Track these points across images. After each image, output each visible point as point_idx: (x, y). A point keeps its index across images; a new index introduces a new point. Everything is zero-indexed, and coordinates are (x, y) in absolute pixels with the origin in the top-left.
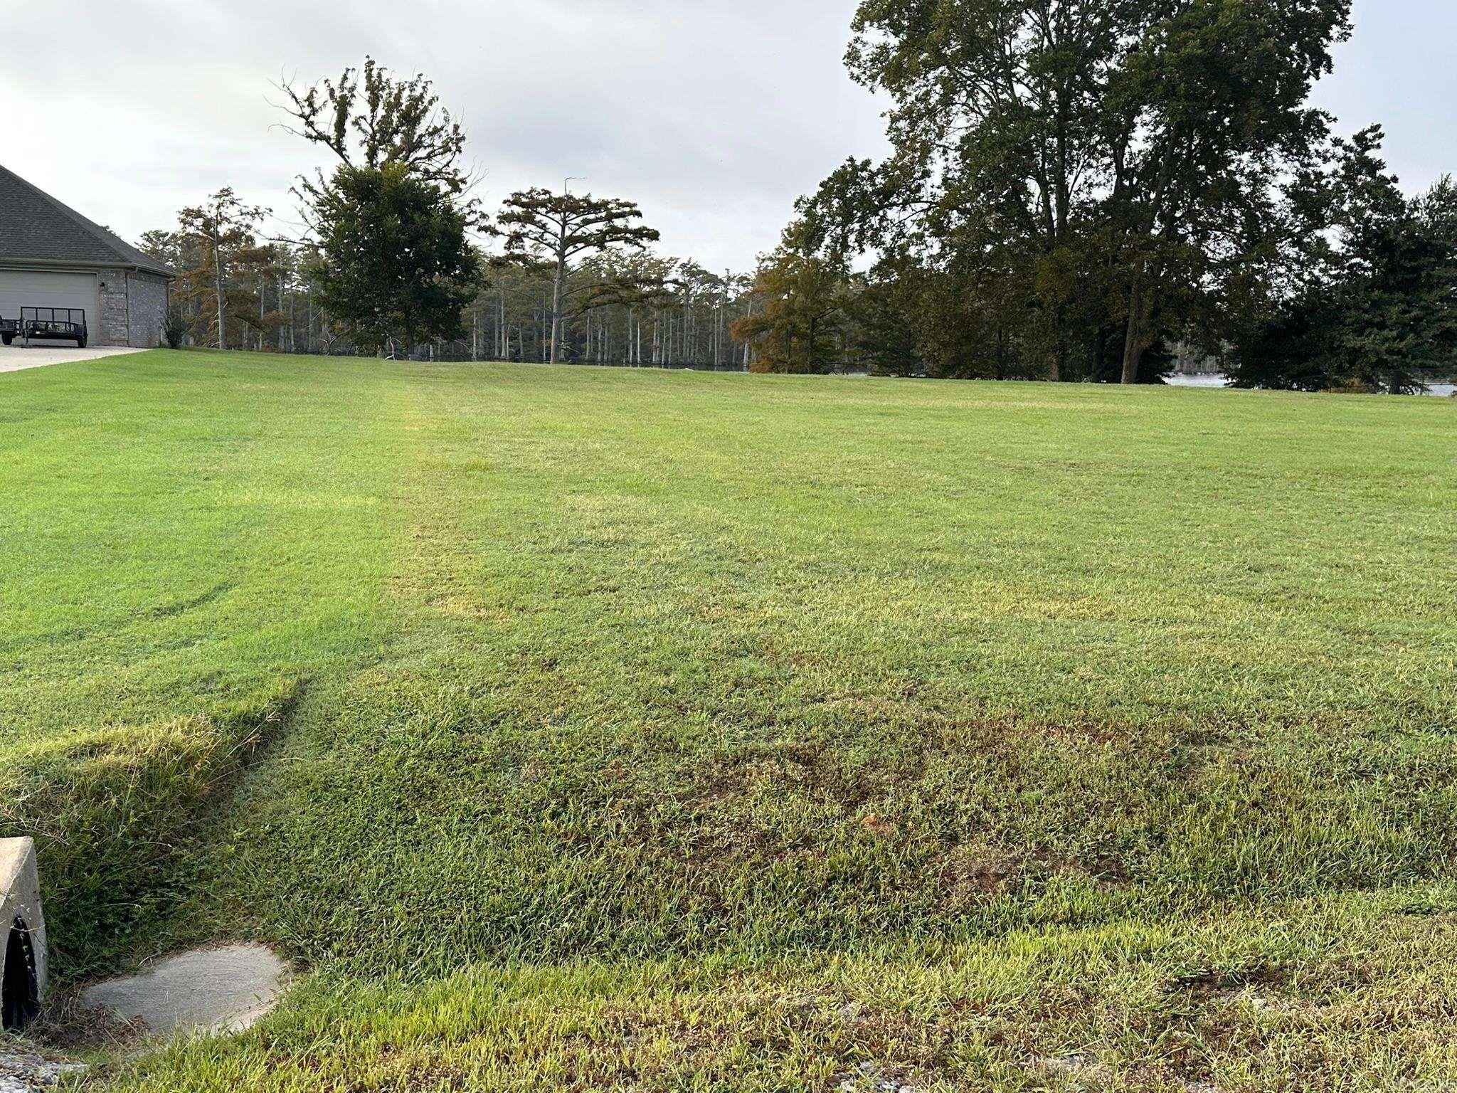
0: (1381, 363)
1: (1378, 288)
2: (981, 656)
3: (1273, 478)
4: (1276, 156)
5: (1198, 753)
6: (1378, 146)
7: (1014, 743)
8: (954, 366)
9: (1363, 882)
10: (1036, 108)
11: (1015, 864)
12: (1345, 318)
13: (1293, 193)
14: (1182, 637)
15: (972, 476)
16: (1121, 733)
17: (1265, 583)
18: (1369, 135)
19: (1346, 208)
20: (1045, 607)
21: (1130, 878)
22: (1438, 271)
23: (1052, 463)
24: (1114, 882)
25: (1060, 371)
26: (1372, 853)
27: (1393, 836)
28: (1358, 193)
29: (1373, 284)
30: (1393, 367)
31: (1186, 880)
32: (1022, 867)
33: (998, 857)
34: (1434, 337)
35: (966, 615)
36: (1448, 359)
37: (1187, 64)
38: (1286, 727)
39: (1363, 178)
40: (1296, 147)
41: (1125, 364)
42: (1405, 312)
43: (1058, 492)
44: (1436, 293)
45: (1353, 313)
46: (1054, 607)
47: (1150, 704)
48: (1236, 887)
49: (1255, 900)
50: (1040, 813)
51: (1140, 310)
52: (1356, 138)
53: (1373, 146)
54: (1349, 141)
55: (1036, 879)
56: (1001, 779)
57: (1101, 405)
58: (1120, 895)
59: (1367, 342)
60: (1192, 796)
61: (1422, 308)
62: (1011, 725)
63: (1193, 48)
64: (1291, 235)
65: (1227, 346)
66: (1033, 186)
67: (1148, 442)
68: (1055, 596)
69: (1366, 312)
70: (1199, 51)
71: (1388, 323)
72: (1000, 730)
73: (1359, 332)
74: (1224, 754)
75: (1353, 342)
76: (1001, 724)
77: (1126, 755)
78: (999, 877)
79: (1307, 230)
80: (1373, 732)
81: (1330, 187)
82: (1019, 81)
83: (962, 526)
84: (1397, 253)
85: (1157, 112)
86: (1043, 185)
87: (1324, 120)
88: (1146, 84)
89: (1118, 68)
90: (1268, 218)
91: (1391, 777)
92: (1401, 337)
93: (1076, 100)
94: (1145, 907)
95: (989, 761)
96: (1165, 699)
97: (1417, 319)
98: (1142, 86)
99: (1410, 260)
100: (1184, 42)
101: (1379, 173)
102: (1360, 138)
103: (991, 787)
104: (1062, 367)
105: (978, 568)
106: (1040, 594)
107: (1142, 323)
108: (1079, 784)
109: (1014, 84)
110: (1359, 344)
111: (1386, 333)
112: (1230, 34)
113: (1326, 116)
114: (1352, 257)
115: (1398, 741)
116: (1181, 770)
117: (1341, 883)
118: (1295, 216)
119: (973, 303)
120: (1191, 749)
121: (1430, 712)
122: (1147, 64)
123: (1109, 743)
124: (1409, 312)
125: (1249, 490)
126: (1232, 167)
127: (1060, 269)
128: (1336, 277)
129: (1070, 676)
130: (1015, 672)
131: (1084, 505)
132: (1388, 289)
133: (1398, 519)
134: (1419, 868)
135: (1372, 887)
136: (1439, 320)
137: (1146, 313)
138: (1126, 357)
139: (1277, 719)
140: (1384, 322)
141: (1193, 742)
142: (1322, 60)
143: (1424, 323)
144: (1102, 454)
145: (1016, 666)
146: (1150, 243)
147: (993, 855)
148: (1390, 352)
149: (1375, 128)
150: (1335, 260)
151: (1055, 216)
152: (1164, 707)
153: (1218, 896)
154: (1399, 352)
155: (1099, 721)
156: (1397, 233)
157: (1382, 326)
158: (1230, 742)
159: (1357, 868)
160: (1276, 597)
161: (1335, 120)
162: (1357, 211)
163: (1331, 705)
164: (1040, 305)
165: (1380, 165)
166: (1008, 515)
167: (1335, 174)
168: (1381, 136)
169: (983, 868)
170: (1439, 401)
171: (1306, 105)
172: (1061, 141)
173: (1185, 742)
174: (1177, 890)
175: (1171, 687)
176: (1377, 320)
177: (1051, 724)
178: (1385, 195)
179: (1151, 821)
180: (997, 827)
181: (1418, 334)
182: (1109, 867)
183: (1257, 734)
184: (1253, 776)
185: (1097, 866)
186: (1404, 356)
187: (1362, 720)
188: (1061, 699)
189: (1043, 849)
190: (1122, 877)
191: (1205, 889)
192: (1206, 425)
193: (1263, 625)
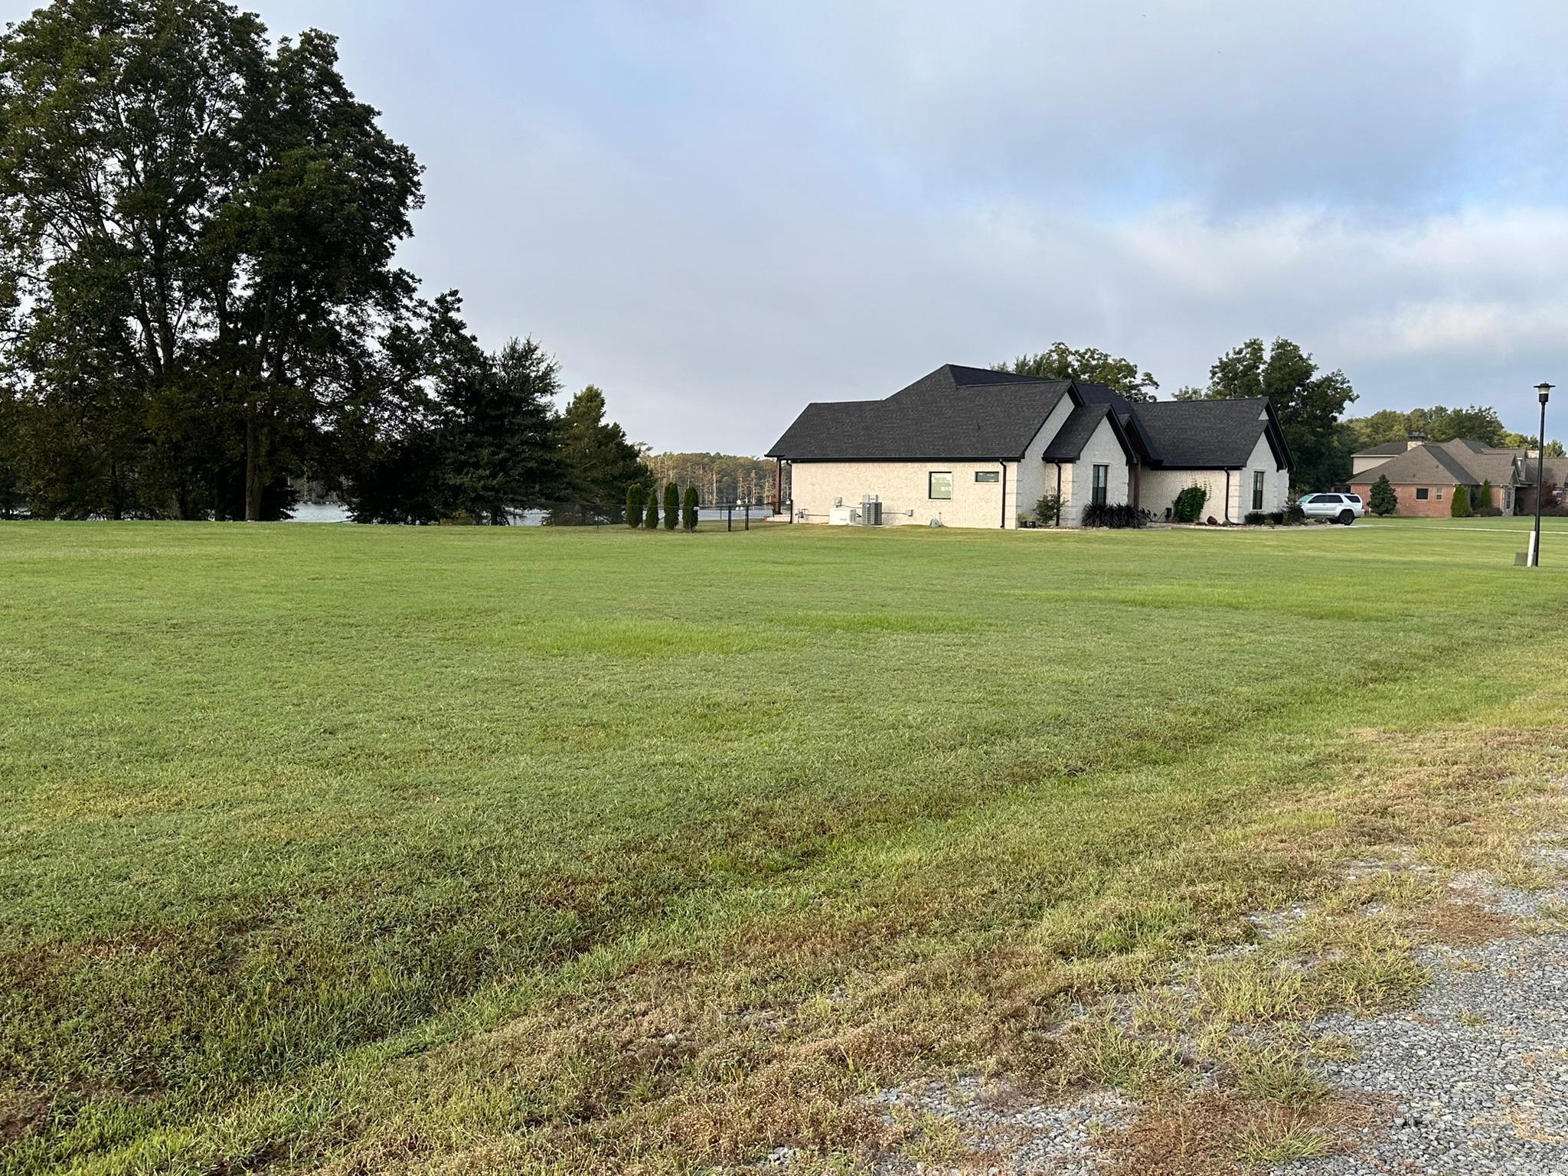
0: (478, 499)
1: (471, 432)
2: (30, 877)
3: (368, 625)
4: (370, 311)
5: (242, 941)
6: (458, 310)
7: (55, 970)
8: (63, 502)
9: (375, 1034)
10: (130, 246)
11: (45, 1104)
12: (446, 459)
13: (387, 344)
14: (244, 820)
15: (60, 648)
16: (169, 936)
17: (336, 745)
18: (449, 299)
19: (438, 360)
20: (112, 805)
21: (165, 1085)
22: (518, 420)
23: (152, 625)
24: (150, 1093)
25: (181, 507)
26: (386, 1005)
27: (404, 984)
28: (445, 347)
29: (466, 429)
30: (489, 501)
31: (218, 1074)
32: (52, 1104)
33: (26, 1101)
34: (519, 474)
35: (23, 828)
36: (532, 494)
37: (279, 219)
38: (324, 898)
39: (449, 336)
40: (389, 303)
41: (248, 500)
42: (494, 454)
43: (153, 660)
44: (517, 439)
45: (451, 454)
46: (121, 805)
47: (201, 900)
48: (263, 1068)
49: (279, 1076)
50: (77, 1041)
51: (256, 449)
52: (438, 301)
53: (454, 309)
54: (432, 303)
55: (67, 1113)
56: (38, 1014)
57: (218, 549)
58: (151, 1104)
59: (465, 480)
60: (230, 987)
61: (508, 451)
62: (55, 951)
63: (282, 206)
64: (391, 382)
65: (345, 482)
66: (134, 324)
67: (256, 592)
68: (125, 789)
69: (462, 453)
70: (290, 210)
71: (482, 463)
72: (42, 959)
73: (459, 471)
74: (263, 937)
75: (454, 480)
76: (45, 951)
77: (172, 960)
78: (26, 1121)
79: (406, 379)
80: (400, 887)
81: (420, 342)
82: (108, 219)
83: (36, 715)
84: (484, 403)
85: (254, 262)
86: (145, 323)
87: (410, 281)
88: (240, 234)
89: (211, 215)
90: (370, 367)
91: (409, 928)
92: (493, 476)
93: (172, 242)
94: (176, 1112)
95: (26, 997)
96: (217, 890)
97: (505, 460)
98: (238, 235)
99: (495, 410)
100: (276, 199)
101: (463, 332)
102: (441, 301)
103: (25, 1026)
104: (182, 502)
105: (45, 767)
106: (111, 789)
107: (261, 461)
108: (121, 1001)
109: (104, 221)
110: (459, 482)
111: (481, 472)
112: (316, 196)
113: (412, 277)
114: (446, 405)
115: (419, 892)
116: (223, 962)
117: (357, 1039)
118: (394, 367)
119: (78, 437)
120: (237, 939)
121: (449, 858)
122: (240, 216)
123: (156, 949)
124: (497, 454)
125: (342, 641)
126: (332, 317)
127: (172, 407)
128: (434, 422)
129: (125, 883)
130: (67, 890)
131: (180, 675)
132: (478, 433)
133: (464, 662)
134: (424, 1008)
135: (383, 1035)
136: (523, 460)
137: (263, 451)
138: (248, 493)
139: (318, 892)
140: (478, 462)
141: (239, 931)
142: (401, 226)
143: (510, 463)
144: (207, 611)
145: (69, 881)
146: (261, 385)
147: (21, 1100)
148: (485, 488)
149: (454, 293)
150: (431, 407)
151: (160, 354)
152: (214, 900)
153: (245, 1081)
154: (493, 489)
155: (146, 928)
156: (481, 384)
157: (477, 466)
158: (273, 923)
159: (373, 1022)
160: (343, 758)
161: (420, 280)
162: (447, 364)
163: (366, 868)
164: (154, 442)
165: (462, 325)
166: (94, 694)
167: (424, 331)
168: (460, 300)
169: (11, 1116)
170: (528, 531)
171: (392, 265)
172: (160, 282)
173: (230, 933)
174: (208, 1086)
175: (224, 879)
176: (471, 461)
177: (99, 941)
178: (467, 350)
179: (189, 1022)
180: (28, 1068)
181: (507, 474)
182: (144, 1080)
183: (298, 911)
184: (290, 953)
185: (133, 1081)
186: (497, 492)
187: (392, 877)
188: (113, 911)
189: (78, 1077)
190: (159, 1085)
191: (235, 1078)
192: (318, 568)
193: (321, 794)
